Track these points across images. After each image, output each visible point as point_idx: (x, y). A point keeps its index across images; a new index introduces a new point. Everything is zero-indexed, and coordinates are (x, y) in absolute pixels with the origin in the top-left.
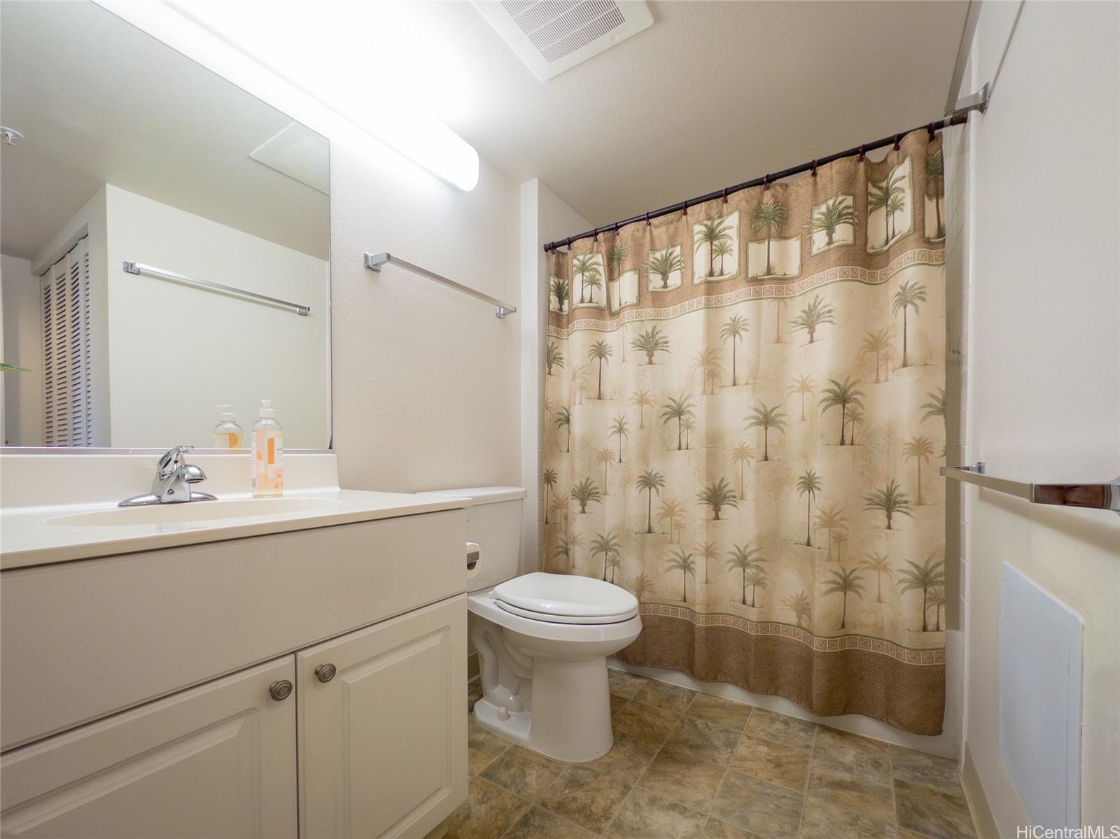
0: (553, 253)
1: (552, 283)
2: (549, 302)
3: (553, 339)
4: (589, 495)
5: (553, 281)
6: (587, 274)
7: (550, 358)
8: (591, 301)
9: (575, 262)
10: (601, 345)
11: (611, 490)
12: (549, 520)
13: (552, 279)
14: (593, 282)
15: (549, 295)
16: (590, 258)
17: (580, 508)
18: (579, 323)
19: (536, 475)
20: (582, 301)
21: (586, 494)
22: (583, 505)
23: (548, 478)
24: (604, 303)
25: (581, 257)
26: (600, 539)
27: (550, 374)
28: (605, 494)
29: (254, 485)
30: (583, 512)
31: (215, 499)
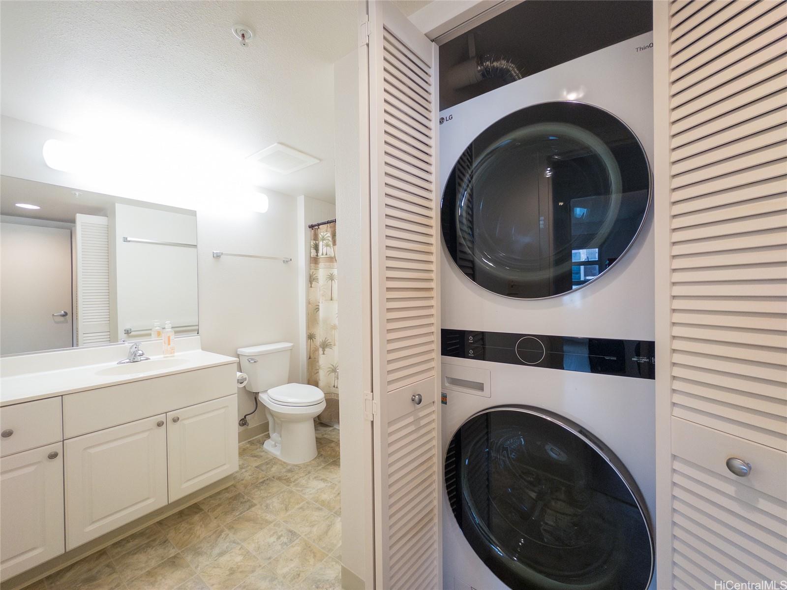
0: (313, 229)
1: (312, 244)
2: (311, 253)
3: (313, 270)
4: (327, 345)
5: (313, 243)
6: (324, 242)
7: (312, 279)
8: (326, 255)
9: (320, 236)
10: (332, 275)
11: (337, 343)
12: (312, 357)
13: (312, 242)
14: (327, 245)
15: (311, 249)
16: (326, 234)
17: (322, 352)
18: (322, 264)
19: (305, 335)
20: (323, 255)
21: (325, 345)
22: (324, 351)
23: (311, 337)
24: (333, 255)
25: (322, 234)
26: (332, 367)
27: (311, 287)
28: (334, 345)
29: (163, 352)
30: (324, 354)
31: (149, 359)
